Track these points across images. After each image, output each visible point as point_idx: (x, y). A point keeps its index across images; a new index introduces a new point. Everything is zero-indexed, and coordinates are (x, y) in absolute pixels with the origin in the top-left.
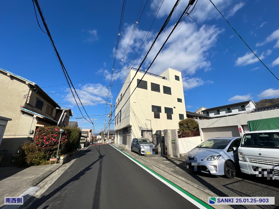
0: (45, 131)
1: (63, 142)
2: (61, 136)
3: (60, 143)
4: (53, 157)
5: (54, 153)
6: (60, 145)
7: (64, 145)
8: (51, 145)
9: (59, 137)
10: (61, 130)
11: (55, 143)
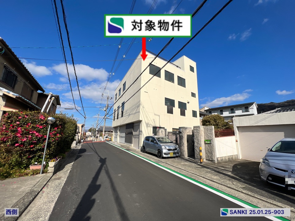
0: (21, 119)
1: (53, 138)
2: (51, 128)
3: (48, 140)
4: (36, 163)
5: (38, 156)
6: (49, 144)
7: (55, 143)
8: (32, 144)
9: (47, 130)
10: (50, 118)
11: (39, 140)
